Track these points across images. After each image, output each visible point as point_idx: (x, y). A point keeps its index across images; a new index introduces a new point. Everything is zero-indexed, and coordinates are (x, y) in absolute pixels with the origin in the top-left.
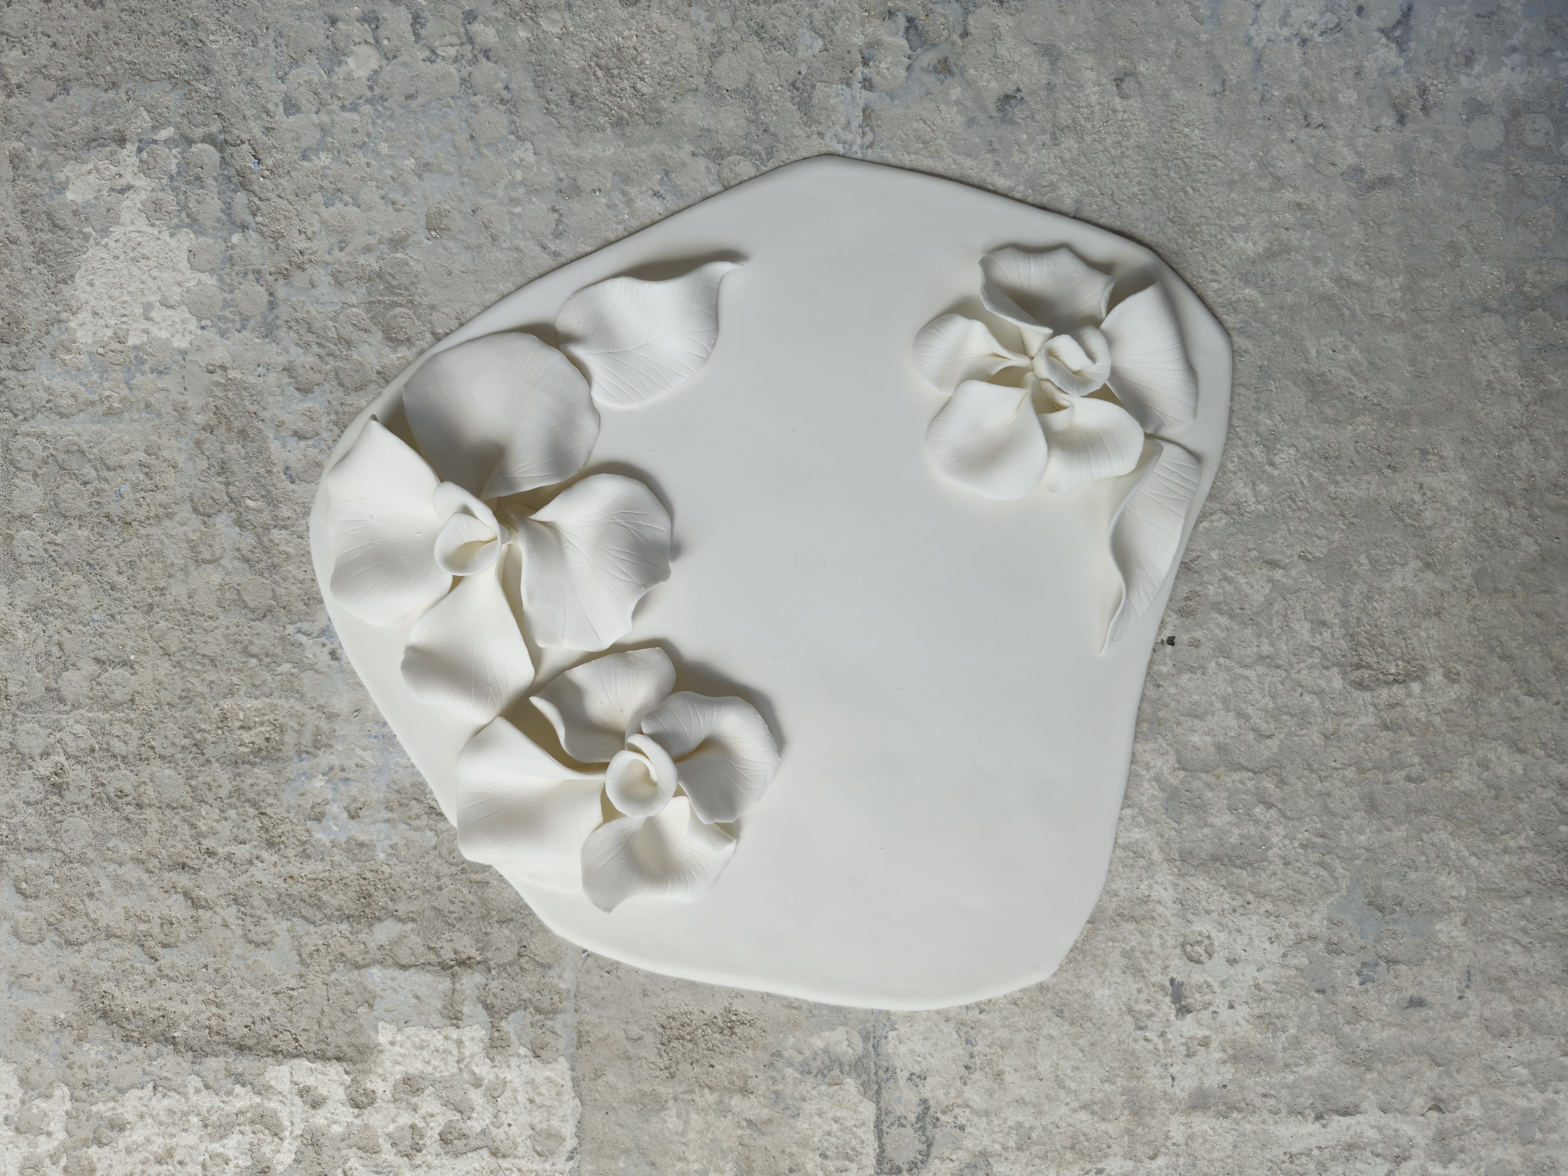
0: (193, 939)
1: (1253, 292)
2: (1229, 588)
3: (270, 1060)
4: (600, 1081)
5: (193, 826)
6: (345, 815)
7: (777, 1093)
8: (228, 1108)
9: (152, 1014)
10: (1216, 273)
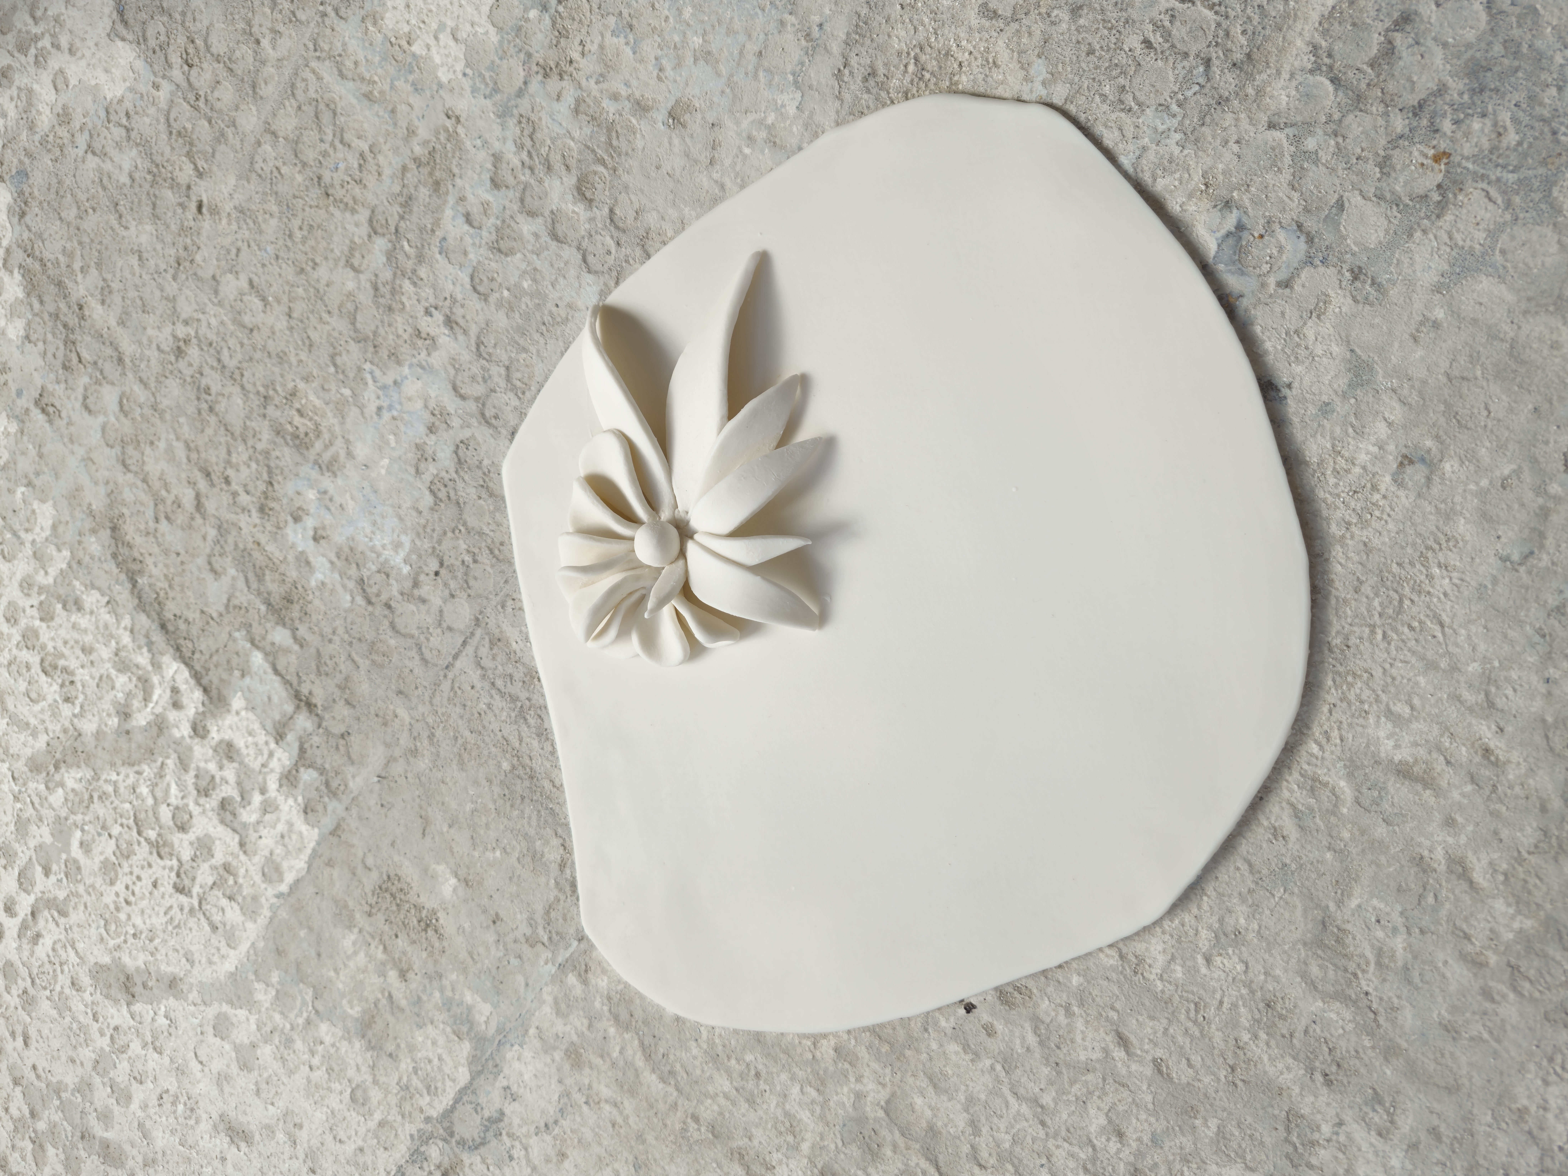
0: (183, 529)
1: (1348, 791)
2: (1062, 1019)
3: (171, 650)
4: (328, 869)
5: (229, 453)
6: (311, 533)
7: (419, 998)
8: (133, 656)
9: (136, 555)
10: (1328, 739)
